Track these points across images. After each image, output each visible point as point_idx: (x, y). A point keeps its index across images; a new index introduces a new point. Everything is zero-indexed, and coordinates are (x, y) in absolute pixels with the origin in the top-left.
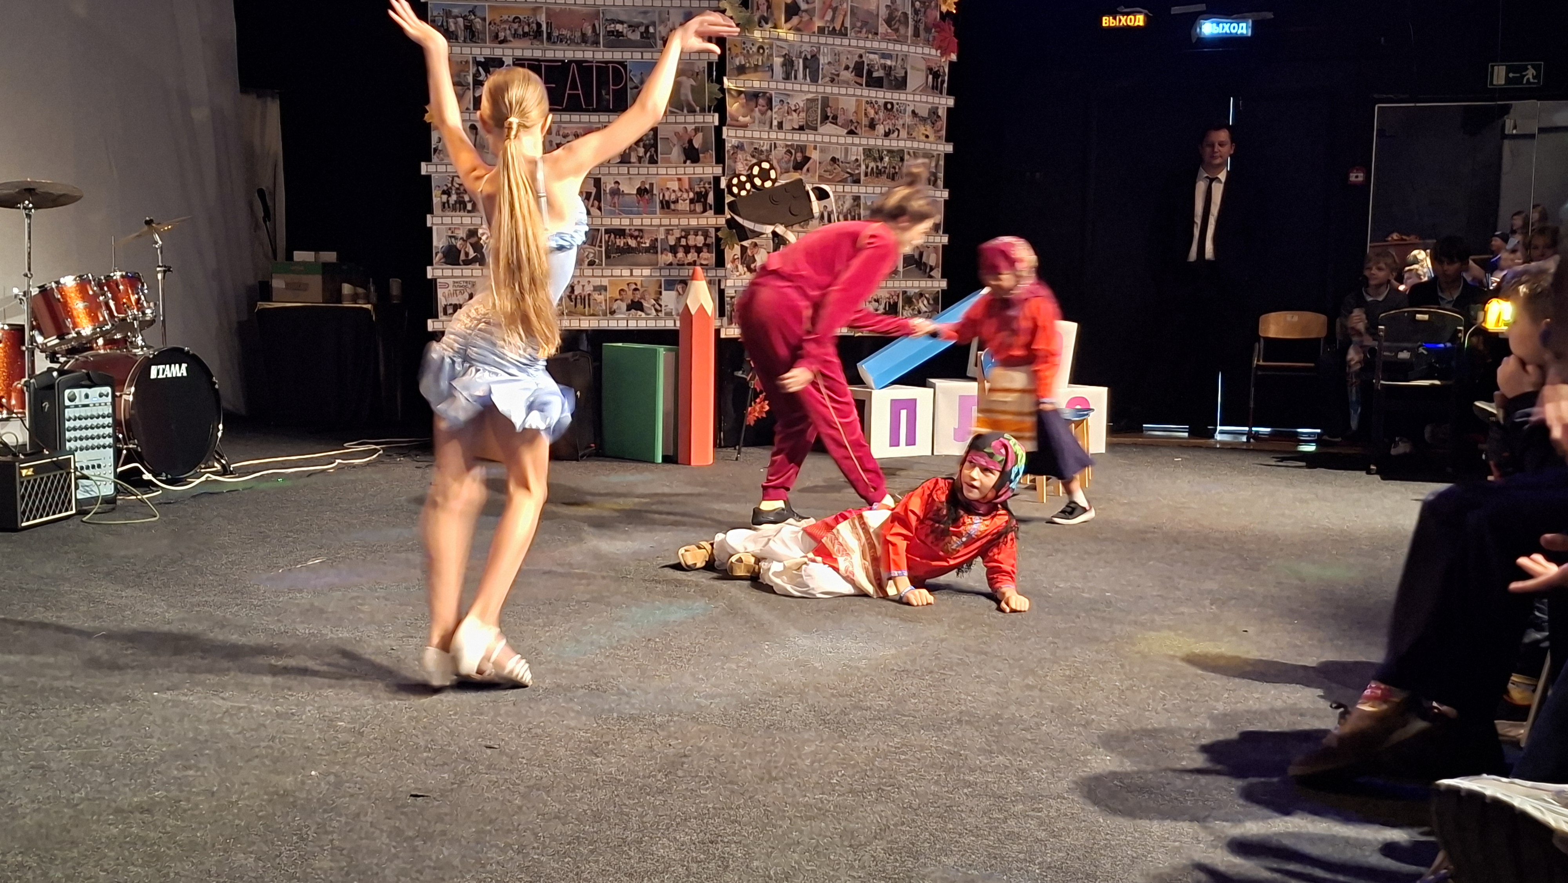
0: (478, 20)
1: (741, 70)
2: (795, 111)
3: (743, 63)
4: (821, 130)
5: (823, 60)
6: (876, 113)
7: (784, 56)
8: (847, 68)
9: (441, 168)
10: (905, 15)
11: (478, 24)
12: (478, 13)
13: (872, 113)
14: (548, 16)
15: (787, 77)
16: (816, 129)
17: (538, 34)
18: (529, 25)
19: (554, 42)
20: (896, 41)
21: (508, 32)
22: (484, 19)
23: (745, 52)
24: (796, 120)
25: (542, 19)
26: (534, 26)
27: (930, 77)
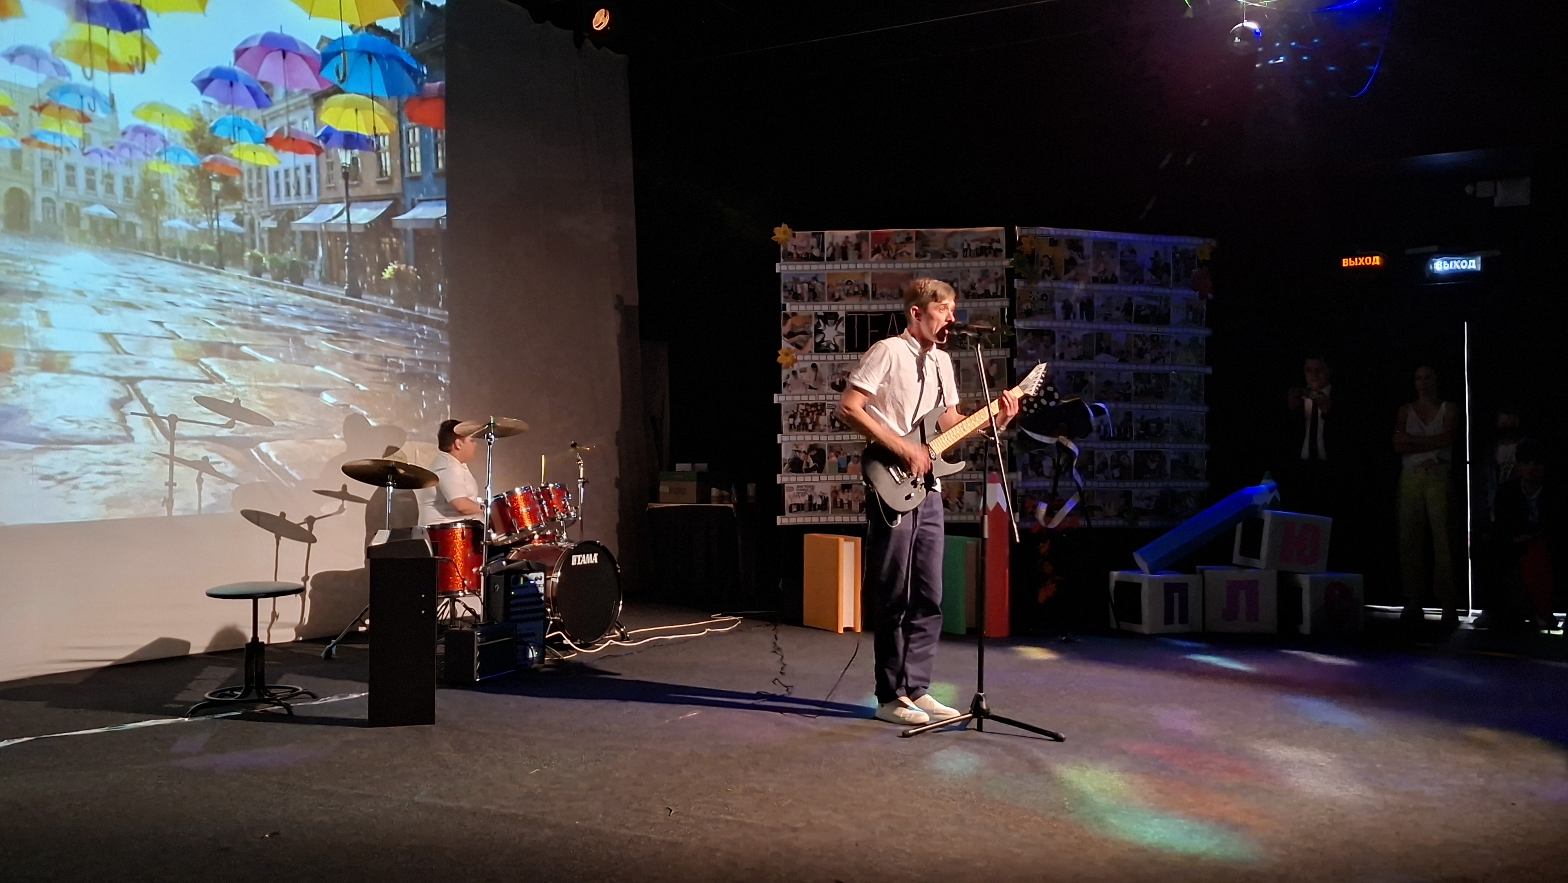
0: (819, 284)
1: (1029, 314)
2: (1074, 344)
3: (1030, 307)
4: (1097, 358)
5: (1097, 303)
6: (1144, 344)
7: (1064, 301)
8: (1118, 309)
9: (789, 398)
10: (1167, 264)
11: (818, 287)
12: (819, 279)
13: (1140, 343)
14: (873, 279)
15: (1067, 317)
16: (1091, 358)
17: (865, 293)
18: (858, 286)
19: (878, 299)
20: (1161, 285)
21: (842, 293)
22: (823, 283)
23: (1031, 299)
24: (1075, 351)
25: (869, 281)
26: (862, 287)
27: (1191, 313)
